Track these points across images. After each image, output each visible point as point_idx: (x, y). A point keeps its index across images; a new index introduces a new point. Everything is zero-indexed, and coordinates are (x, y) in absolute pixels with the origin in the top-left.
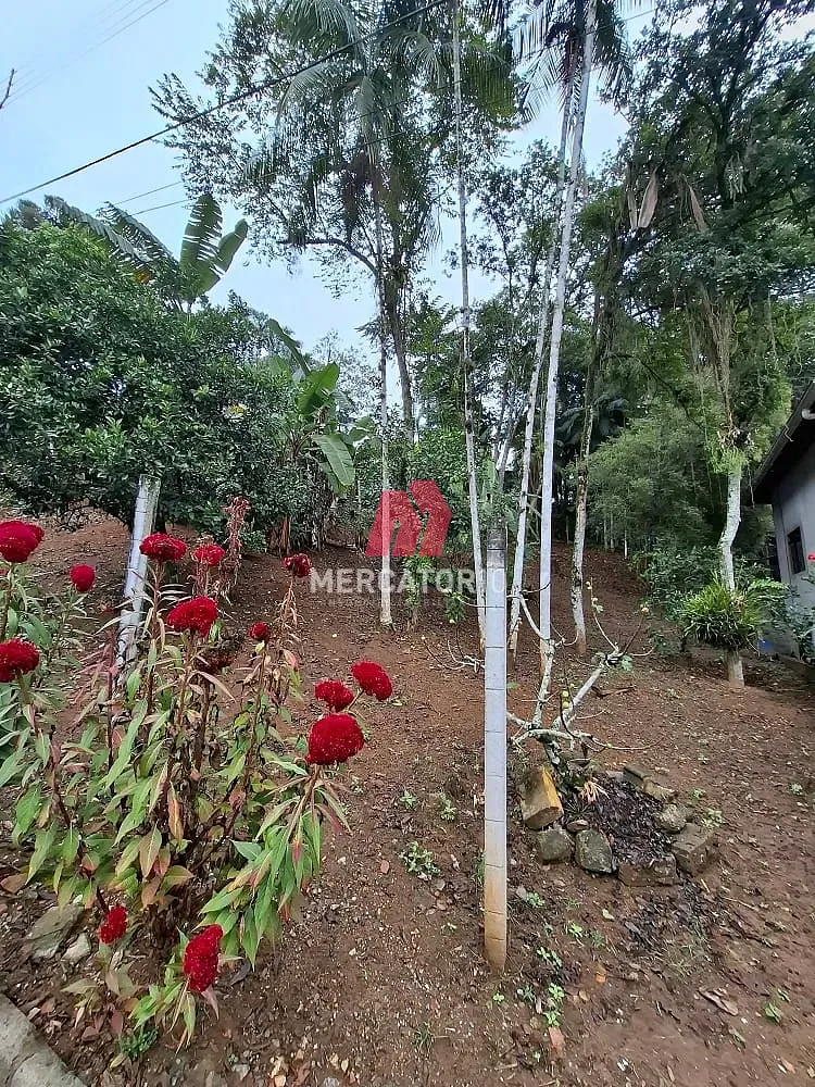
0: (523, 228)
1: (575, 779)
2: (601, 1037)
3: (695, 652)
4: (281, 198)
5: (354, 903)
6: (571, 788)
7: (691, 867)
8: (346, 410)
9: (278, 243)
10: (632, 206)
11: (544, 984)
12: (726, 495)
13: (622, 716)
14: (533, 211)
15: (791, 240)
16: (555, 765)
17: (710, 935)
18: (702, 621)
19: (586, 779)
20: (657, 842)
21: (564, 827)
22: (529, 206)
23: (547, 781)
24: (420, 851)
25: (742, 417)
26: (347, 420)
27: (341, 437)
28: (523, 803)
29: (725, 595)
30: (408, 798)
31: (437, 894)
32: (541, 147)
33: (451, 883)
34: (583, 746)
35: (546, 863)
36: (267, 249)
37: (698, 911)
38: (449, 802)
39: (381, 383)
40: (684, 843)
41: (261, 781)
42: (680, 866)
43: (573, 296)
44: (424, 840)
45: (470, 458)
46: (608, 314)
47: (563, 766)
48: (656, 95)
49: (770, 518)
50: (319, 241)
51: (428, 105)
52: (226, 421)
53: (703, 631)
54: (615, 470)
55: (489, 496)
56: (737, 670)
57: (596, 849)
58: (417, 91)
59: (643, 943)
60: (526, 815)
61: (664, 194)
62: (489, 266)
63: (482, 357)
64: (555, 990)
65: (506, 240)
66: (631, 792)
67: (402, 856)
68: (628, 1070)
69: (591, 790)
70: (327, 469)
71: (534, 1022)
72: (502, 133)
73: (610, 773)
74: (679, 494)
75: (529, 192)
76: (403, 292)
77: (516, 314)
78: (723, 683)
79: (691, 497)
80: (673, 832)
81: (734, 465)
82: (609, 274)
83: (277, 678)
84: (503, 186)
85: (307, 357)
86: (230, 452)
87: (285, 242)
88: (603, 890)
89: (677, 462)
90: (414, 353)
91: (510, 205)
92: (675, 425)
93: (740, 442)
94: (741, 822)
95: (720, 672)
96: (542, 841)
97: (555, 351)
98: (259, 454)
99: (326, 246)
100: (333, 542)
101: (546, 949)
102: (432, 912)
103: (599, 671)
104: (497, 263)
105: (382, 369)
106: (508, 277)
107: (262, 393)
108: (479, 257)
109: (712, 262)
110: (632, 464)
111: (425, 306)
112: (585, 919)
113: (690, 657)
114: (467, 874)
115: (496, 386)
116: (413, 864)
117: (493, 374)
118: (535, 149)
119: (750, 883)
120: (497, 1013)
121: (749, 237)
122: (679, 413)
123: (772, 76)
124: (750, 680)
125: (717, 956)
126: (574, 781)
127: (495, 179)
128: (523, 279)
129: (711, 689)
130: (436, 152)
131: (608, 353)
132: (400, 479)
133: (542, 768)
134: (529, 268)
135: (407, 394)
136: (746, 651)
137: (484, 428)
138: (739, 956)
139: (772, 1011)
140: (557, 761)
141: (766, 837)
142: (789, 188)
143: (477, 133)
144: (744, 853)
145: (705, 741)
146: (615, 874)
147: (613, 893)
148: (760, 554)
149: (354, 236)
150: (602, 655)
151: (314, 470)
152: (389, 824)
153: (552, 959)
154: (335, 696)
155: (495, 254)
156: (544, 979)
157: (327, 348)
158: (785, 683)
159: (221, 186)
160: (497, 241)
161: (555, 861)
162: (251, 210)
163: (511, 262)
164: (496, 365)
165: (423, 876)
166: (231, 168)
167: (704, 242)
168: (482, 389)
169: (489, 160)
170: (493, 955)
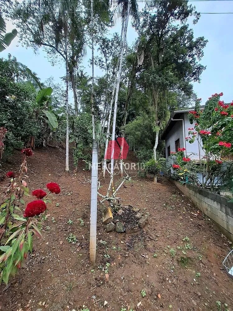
0: (111, 58)
1: (116, 209)
2: (118, 272)
3: (147, 175)
4: (31, 25)
5: (50, 255)
6: (115, 212)
7: (142, 226)
8: (56, 104)
9: (30, 41)
10: (138, 58)
11: (105, 263)
12: (155, 137)
13: (130, 192)
14: (114, 53)
15: (171, 76)
16: (112, 207)
17: (144, 241)
18: (149, 168)
19: (119, 209)
20: (135, 222)
21: (113, 222)
22: (113, 52)
23: (110, 211)
24: (72, 236)
25: (159, 118)
26: (57, 107)
27: (53, 112)
28: (103, 218)
29: (154, 161)
30: (70, 221)
31: (77, 247)
32: (117, 35)
33: (81, 243)
34: (118, 201)
35: (108, 232)
36: (26, 42)
37: (142, 236)
38: (82, 221)
39: (66, 96)
40: (141, 221)
41: (12, 225)
42: (139, 227)
43: (124, 80)
44: (74, 232)
45: (93, 123)
46: (131, 87)
47: (114, 207)
48: (145, 29)
49: (164, 143)
50: (45, 45)
51: (84, 10)
52: (7, 101)
53: (149, 170)
54: (132, 129)
55: (99, 134)
56: (156, 179)
57: (120, 227)
58: (80, 4)
59: (130, 247)
60: (104, 221)
61: (146, 57)
62: (102, 66)
63: (99, 93)
64: (108, 264)
65: (107, 60)
66: (130, 211)
67: (67, 239)
68: (124, 278)
69: (120, 212)
70: (48, 122)
71: (102, 274)
72: (106, 27)
73: (125, 207)
74: (146, 136)
75: (113, 47)
76: (75, 69)
77: (109, 82)
78: (153, 182)
79: (149, 137)
80: (139, 219)
81: (157, 130)
82: (132, 76)
83: (19, 190)
84: (106, 43)
85: (42, 84)
86: (8, 112)
87: (33, 42)
88: (121, 236)
89: (146, 128)
90: (78, 89)
91: (108, 50)
92: (146, 119)
93: (159, 124)
94: (153, 214)
95: (152, 180)
96: (107, 227)
97: (117, 94)
98: (21, 114)
99: (48, 47)
100: (51, 146)
101: (106, 255)
102: (75, 252)
103: (124, 181)
104: (104, 66)
105: (67, 91)
106: (107, 71)
107: (21, 93)
108: (99, 63)
109: (155, 78)
110: (136, 128)
111: (82, 74)
112: (117, 245)
113: (146, 177)
114: (86, 239)
115: (103, 103)
116: (70, 240)
117: (102, 99)
118: (115, 35)
119: (153, 228)
120: (92, 275)
121: (163, 74)
122: (147, 116)
123: (170, 33)
124: (158, 181)
125: (145, 246)
126: (116, 210)
127: (104, 41)
128: (111, 73)
129: (150, 184)
130: (86, 26)
131: (131, 98)
132: (72, 127)
133: (109, 208)
134: (113, 70)
135: (76, 101)
136: (158, 174)
137: (99, 114)
138: (150, 245)
139: (155, 255)
140: (112, 206)
141: (158, 217)
142: (172, 64)
143: (99, 24)
144: (153, 221)
145: (147, 196)
146: (125, 232)
147: (124, 236)
148: (162, 152)
149: (59, 47)
150: (124, 177)
151: (44, 122)
152: (64, 230)
153: (107, 257)
154: (40, 194)
155: (103, 63)
156: (105, 262)
157: (49, 82)
158: (165, 182)
159: (6, 14)
160: (104, 60)
161: (110, 231)
162: (19, 26)
163: (108, 67)
164: (103, 96)
165: (73, 243)
166: (10, 8)
167: (154, 72)
168: (99, 103)
169: (102, 34)
170: (92, 260)
